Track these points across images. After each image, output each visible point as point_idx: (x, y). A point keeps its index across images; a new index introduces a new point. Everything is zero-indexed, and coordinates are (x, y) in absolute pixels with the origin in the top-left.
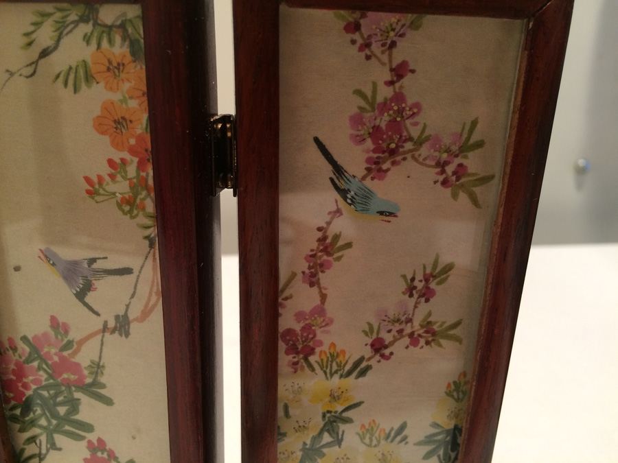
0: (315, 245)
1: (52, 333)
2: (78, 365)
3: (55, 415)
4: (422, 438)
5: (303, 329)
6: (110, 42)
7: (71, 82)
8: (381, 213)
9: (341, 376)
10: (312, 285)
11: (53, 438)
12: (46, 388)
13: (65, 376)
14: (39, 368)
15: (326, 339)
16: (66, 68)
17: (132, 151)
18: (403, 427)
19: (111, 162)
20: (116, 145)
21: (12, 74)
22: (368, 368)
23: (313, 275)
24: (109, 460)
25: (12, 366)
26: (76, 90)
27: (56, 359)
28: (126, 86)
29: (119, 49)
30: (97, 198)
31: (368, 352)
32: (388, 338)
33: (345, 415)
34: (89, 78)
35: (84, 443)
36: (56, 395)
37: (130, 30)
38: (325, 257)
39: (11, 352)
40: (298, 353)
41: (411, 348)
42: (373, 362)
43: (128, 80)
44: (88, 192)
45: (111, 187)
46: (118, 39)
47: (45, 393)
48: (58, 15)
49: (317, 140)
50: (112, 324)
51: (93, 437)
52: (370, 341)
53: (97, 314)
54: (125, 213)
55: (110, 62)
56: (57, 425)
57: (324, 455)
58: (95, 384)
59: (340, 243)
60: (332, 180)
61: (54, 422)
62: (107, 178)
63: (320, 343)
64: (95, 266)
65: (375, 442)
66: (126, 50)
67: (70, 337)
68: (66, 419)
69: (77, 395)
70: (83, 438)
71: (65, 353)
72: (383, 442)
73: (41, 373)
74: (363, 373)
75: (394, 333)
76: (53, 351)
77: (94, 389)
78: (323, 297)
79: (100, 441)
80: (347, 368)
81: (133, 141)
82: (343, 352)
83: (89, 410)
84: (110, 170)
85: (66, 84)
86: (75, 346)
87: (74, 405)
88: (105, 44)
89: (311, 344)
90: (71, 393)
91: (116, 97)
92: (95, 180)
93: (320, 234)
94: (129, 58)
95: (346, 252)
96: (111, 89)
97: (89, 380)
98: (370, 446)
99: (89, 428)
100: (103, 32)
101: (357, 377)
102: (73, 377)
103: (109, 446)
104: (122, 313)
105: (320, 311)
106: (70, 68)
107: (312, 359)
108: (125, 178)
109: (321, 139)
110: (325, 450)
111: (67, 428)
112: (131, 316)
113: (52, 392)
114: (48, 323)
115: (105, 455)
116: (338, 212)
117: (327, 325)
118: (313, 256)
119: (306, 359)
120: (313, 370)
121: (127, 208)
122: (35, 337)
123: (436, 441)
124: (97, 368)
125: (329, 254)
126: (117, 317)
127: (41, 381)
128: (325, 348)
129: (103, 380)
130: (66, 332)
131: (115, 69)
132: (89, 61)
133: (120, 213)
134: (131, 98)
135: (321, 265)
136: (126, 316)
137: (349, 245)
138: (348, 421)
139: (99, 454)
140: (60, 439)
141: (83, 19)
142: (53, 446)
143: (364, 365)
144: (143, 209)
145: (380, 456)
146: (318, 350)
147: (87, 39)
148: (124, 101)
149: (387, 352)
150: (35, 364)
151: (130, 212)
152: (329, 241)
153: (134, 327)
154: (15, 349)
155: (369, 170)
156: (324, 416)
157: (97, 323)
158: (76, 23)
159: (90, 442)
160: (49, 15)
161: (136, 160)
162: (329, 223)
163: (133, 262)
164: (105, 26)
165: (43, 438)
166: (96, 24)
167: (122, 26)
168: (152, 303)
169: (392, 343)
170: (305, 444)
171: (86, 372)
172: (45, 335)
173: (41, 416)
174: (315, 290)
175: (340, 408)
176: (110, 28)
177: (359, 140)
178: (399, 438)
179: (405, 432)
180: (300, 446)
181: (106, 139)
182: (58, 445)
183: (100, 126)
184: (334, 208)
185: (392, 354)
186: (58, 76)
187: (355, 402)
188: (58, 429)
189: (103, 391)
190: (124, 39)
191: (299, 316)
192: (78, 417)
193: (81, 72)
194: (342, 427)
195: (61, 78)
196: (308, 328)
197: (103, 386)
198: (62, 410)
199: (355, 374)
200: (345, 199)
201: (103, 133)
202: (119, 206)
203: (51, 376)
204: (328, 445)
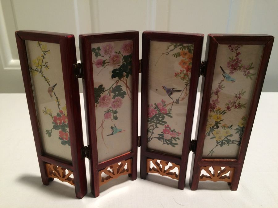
0: (218, 87)
1: (162, 103)
2: (166, 109)
3: (158, 120)
4: (235, 129)
5: (213, 103)
6: (185, 49)
7: (176, 56)
8: (232, 81)
9: (220, 114)
10: (216, 95)
11: (157, 125)
12: (158, 114)
13: (163, 112)
14: (157, 110)
15: (218, 106)
16: (175, 53)
17: (185, 69)
18: (232, 126)
19: (181, 70)
20: (182, 67)
21: (163, 54)
22: (226, 112)
23: (217, 93)
24: (169, 129)
25: (151, 110)
26: (176, 57)
27: (161, 108)
28: (186, 57)
29: (186, 51)
30: (177, 77)
31: (226, 109)
32: (230, 106)
33: (220, 122)
34: (179, 55)
35: (164, 126)
36: (160, 116)
37: (189, 47)
38: (219, 89)
39: (151, 107)
40: (211, 108)
41: (235, 109)
42: (227, 111)
43: (187, 56)
44: (175, 76)
45: (180, 75)
46: (186, 49)
47: (157, 115)
48: (175, 44)
49: (221, 67)
50: (175, 101)
51: (166, 125)
52: (226, 107)
53: (172, 99)
54: (182, 80)
55: (184, 53)
56: (159, 122)
57: (214, 131)
58: (169, 113)
59: (223, 87)
60: (223, 74)
61: (158, 121)
62: (179, 73)
63: (216, 107)
64: (174, 90)
65: (225, 129)
66: (188, 51)
67: (165, 104)
68: (161, 121)
69: (164, 116)
70: (164, 125)
71: (164, 107)
72: (227, 128)
73: (157, 111)
74: (224, 114)
75: (232, 105)
76: (161, 106)
77: (169, 115)
78: (218, 97)
79: (168, 125)
80: (221, 112)
81: (186, 67)
82: (221, 109)
83: (167, 119)
84: (180, 72)
85: (174, 56)
86: (166, 105)
87: (163, 118)
88: (184, 50)
89: (214, 107)
90: (163, 115)
91: (184, 59)
92: (177, 73)
93: (219, 85)
94: (188, 52)
95: (224, 88)
96: (183, 57)
97: (168, 113)
98: (224, 129)
99: (166, 123)
100: (184, 48)
101: (223, 114)
102: (164, 112)
103: (170, 127)
104: (178, 99)
105: (217, 100)
106: (176, 53)
107: (214, 110)
108: (183, 73)
109: (222, 67)
110: (215, 129)
111: (161, 123)
112: (180, 100)
113: (159, 115)
114: (161, 101)
115: (168, 129)
116: (223, 80)
117: (218, 103)
118: (217, 89)
119: (213, 110)
120: (214, 112)
121: (183, 79)
122: (158, 104)
123: (238, 130)
124: (170, 110)
125: (220, 89)
126: (177, 100)
127: (157, 113)
128: (217, 108)
129: (171, 112)
130: (165, 103)
131: (185, 54)
132: (180, 52)
133: (181, 80)
134: (187, 59)
135: (218, 91)
136: (178, 100)
137: (224, 87)
138: (220, 123)
139: (167, 128)
140: (158, 125)
141: (180, 45)
142: (156, 127)
143: (225, 112)
144: (186, 79)
145: (226, 132)
146: (216, 108)
147: (180, 49)
148: (186, 59)
149: (230, 109)
150: (156, 109)
151: (183, 80)
152: (220, 86)
153: (180, 102)
154: (152, 106)
155: (230, 72)
156: (215, 122)
157: (172, 101)
158: (179, 46)
159: (165, 126)
160: (173, 44)
161: (186, 70)
162: (221, 83)
163: (182, 89)
164: (184, 46)
165: (155, 125)
166: (183, 46)
167: (188, 47)
168: (184, 97)
169: (231, 107)
170: (211, 128)
171: (168, 111)
172: (160, 103)
173: (155, 120)
174: (217, 96)
175: (219, 121)
176: (185, 47)
177: (229, 67)
178: (230, 128)
179: (232, 127)
180: (210, 128)
181: (181, 66)
182: (158, 126)
183: (180, 64)
184: (222, 80)
185: (231, 110)
186: (173, 55)
187: (222, 119)
188: (158, 123)
189: (170, 115)
190: (188, 49)
191: (213, 101)
192: (163, 120)
193: (178, 54)
194: (219, 125)
195: (174, 55)
196: (214, 103)
197: (171, 114)
198: (160, 119)
199: (223, 113)
200: (225, 78)
201: (180, 65)
202: (181, 78)
203: (159, 112)
204: (215, 128)
